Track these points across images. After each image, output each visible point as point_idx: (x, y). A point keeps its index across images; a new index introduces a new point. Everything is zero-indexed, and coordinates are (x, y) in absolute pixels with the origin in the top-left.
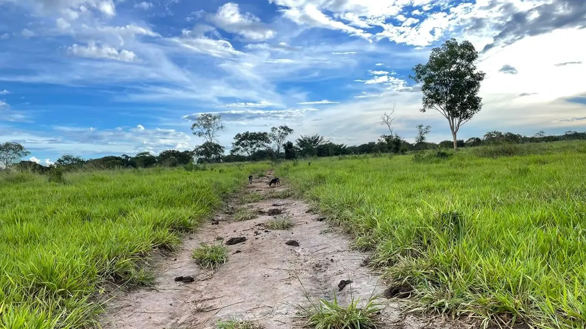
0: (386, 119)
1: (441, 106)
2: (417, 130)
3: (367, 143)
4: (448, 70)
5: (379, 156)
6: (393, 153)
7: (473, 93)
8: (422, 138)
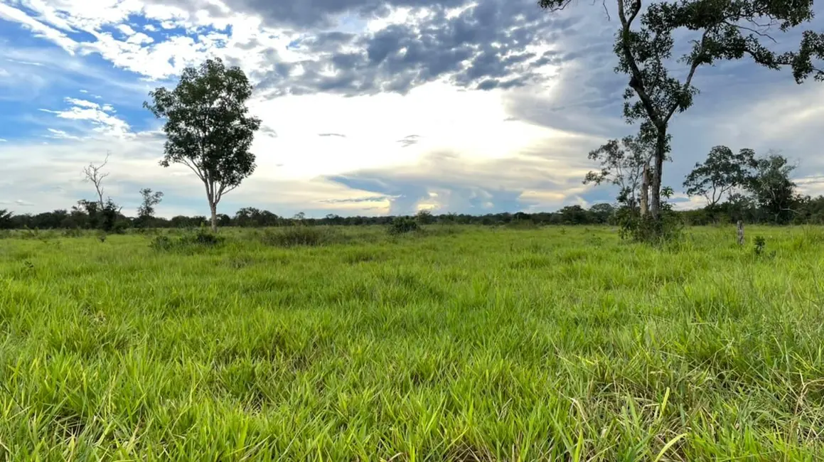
0: (92, 172)
1: (194, 161)
2: (141, 197)
3: (52, 211)
4: (208, 106)
5: (78, 236)
6: (102, 230)
7: (244, 147)
8: (149, 210)
